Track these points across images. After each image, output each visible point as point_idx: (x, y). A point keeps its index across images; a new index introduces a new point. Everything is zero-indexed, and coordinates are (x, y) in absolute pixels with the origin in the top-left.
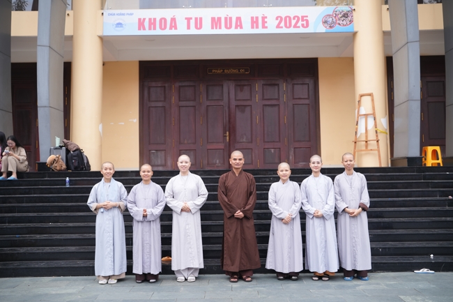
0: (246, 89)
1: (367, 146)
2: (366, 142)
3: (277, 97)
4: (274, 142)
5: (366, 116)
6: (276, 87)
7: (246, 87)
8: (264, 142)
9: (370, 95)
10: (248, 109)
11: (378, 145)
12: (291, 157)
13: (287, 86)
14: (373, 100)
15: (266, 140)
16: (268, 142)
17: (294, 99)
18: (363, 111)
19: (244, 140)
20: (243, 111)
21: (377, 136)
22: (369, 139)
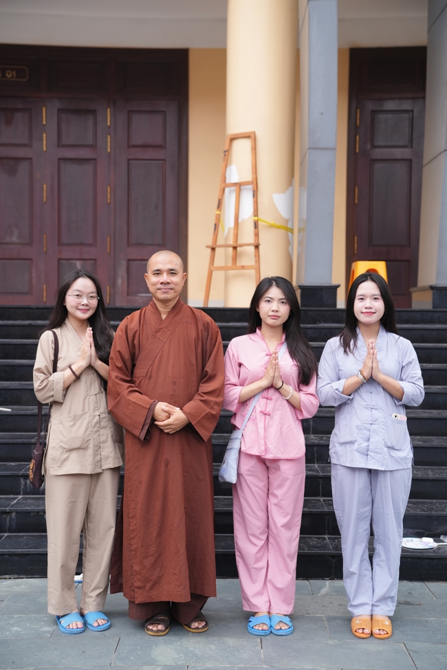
0: (20, 117)
1: (235, 259)
2: (235, 248)
3: (90, 141)
4: (82, 244)
5: (239, 186)
6: (91, 117)
7: (19, 115)
8: (60, 243)
9: (250, 136)
10: (23, 167)
11: (257, 256)
12: (119, 281)
13: (114, 117)
14: (254, 149)
15: (64, 240)
16: (69, 245)
17: (130, 146)
18: (234, 175)
19: (15, 239)
20: (12, 172)
21: (257, 235)
22: (239, 242)
